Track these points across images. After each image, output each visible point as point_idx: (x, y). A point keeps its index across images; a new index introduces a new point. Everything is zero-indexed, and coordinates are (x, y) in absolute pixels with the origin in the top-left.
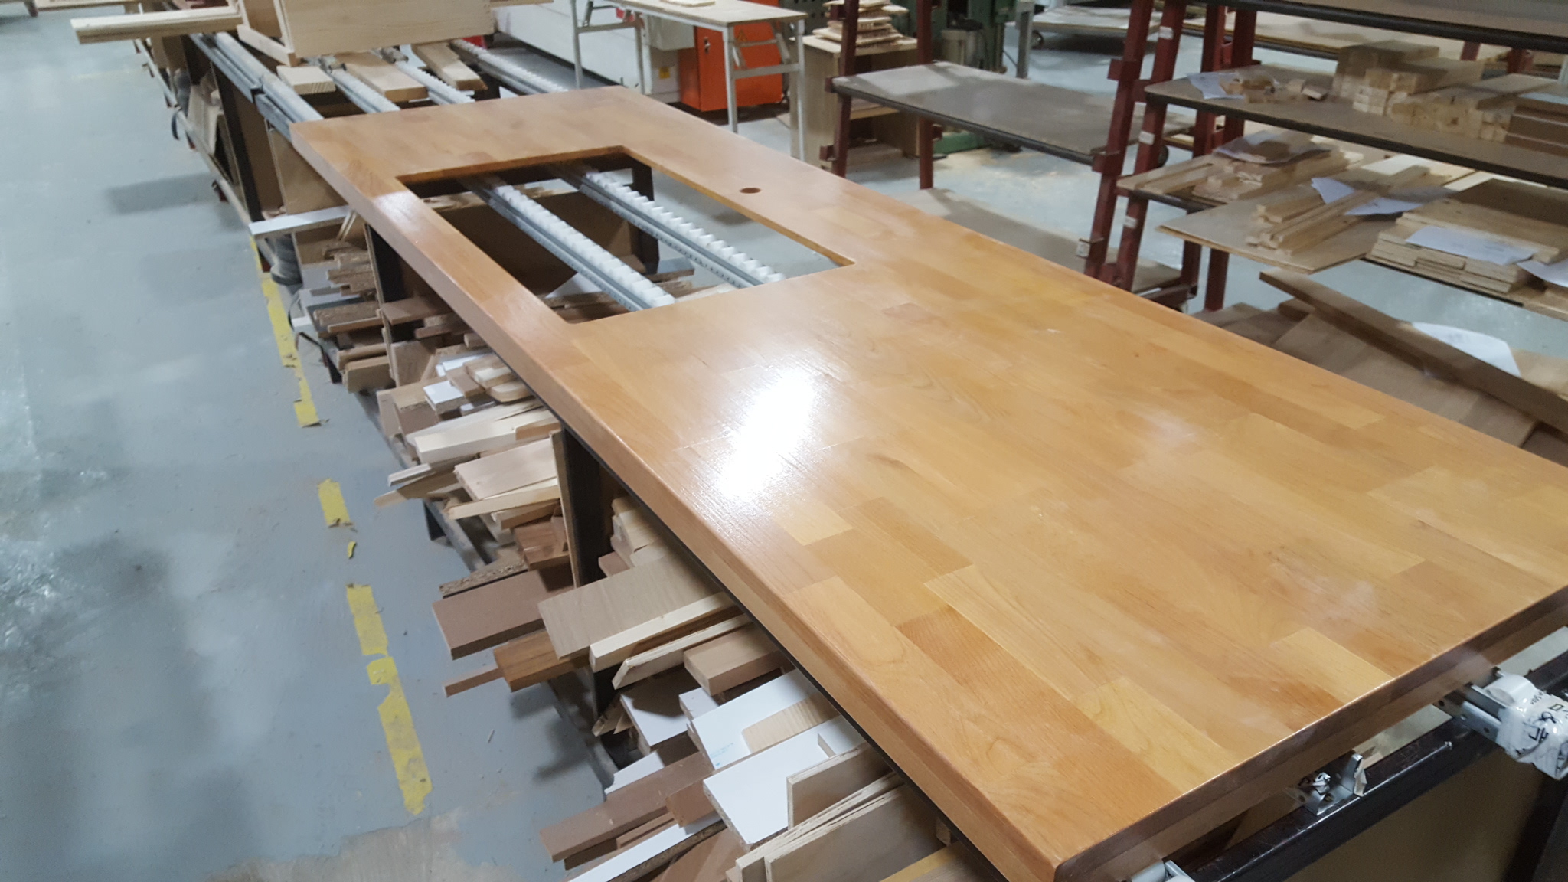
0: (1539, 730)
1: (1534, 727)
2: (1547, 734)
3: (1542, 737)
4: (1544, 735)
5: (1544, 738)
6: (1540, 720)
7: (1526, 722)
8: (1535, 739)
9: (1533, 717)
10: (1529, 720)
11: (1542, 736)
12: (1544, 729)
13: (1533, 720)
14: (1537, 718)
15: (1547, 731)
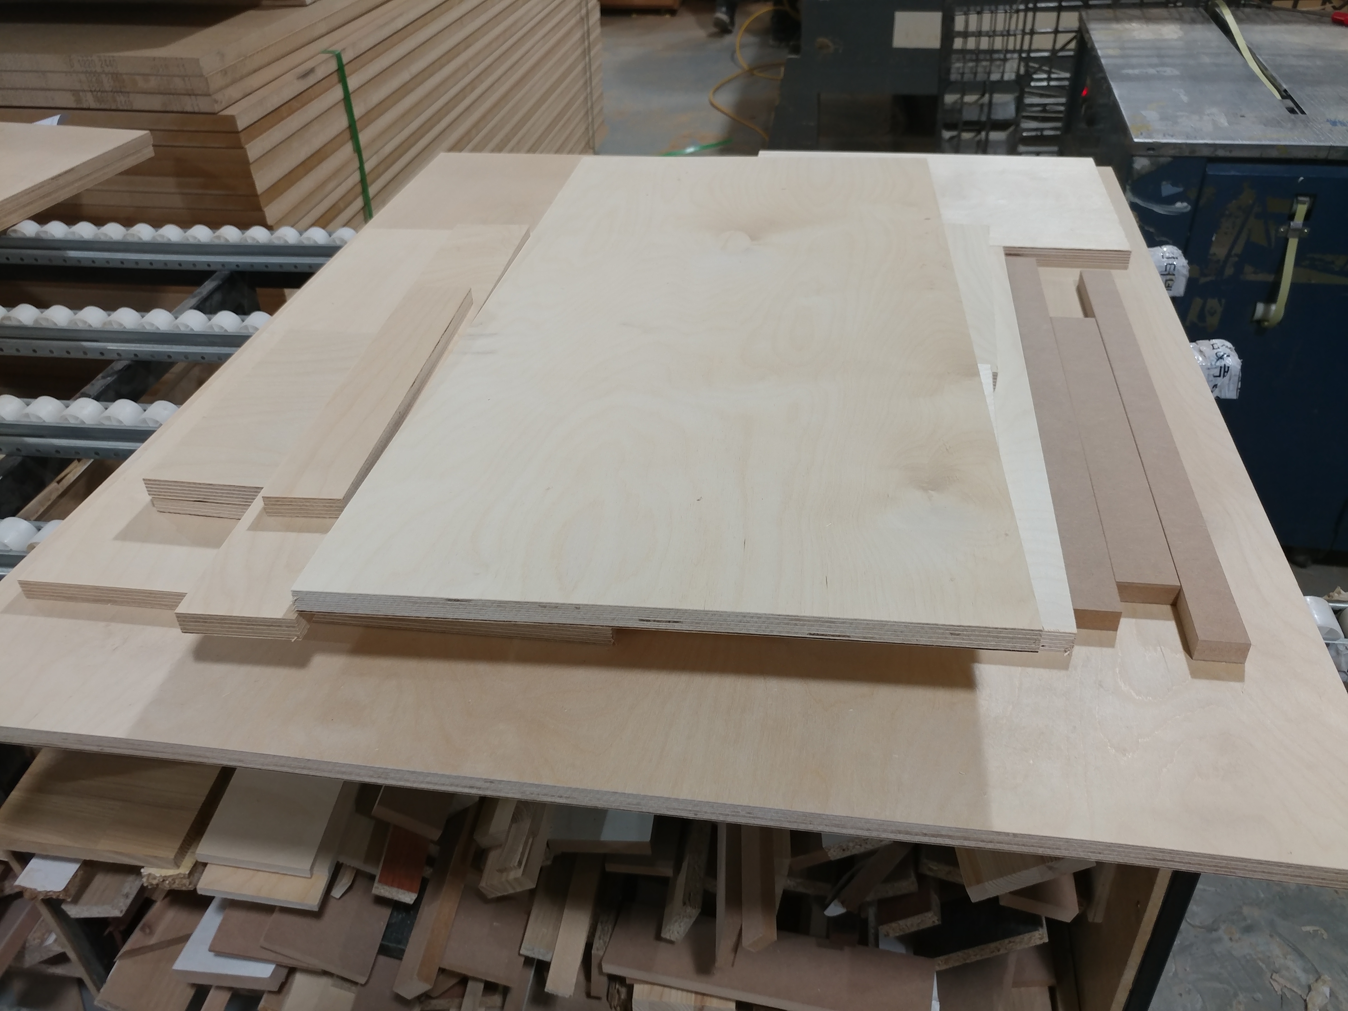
0: (1221, 367)
1: (1216, 368)
2: (1228, 367)
3: (1225, 372)
4: (1226, 370)
5: (1227, 372)
6: (1218, 360)
7: (1209, 367)
8: (1220, 376)
9: (1213, 360)
10: (1211, 364)
11: (1225, 370)
12: (1225, 365)
13: (1213, 363)
14: (1216, 360)
15: (1227, 365)
